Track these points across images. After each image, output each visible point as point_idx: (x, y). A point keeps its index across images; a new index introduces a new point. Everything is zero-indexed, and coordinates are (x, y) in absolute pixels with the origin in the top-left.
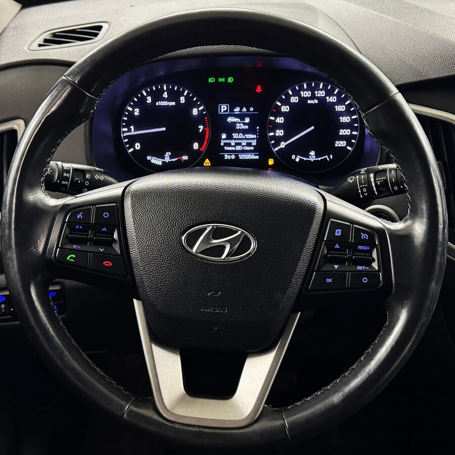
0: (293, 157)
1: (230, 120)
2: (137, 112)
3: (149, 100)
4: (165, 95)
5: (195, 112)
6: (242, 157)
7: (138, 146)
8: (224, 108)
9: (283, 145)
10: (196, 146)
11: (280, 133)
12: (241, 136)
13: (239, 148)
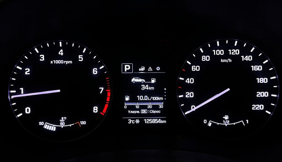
0: (205, 121)
1: (134, 80)
2: (27, 72)
3: (43, 58)
4: (61, 53)
5: (95, 71)
6: (148, 121)
7: (28, 110)
8: (127, 67)
9: (194, 108)
10: (95, 109)
11: (190, 95)
12: (146, 98)
13: (144, 111)
